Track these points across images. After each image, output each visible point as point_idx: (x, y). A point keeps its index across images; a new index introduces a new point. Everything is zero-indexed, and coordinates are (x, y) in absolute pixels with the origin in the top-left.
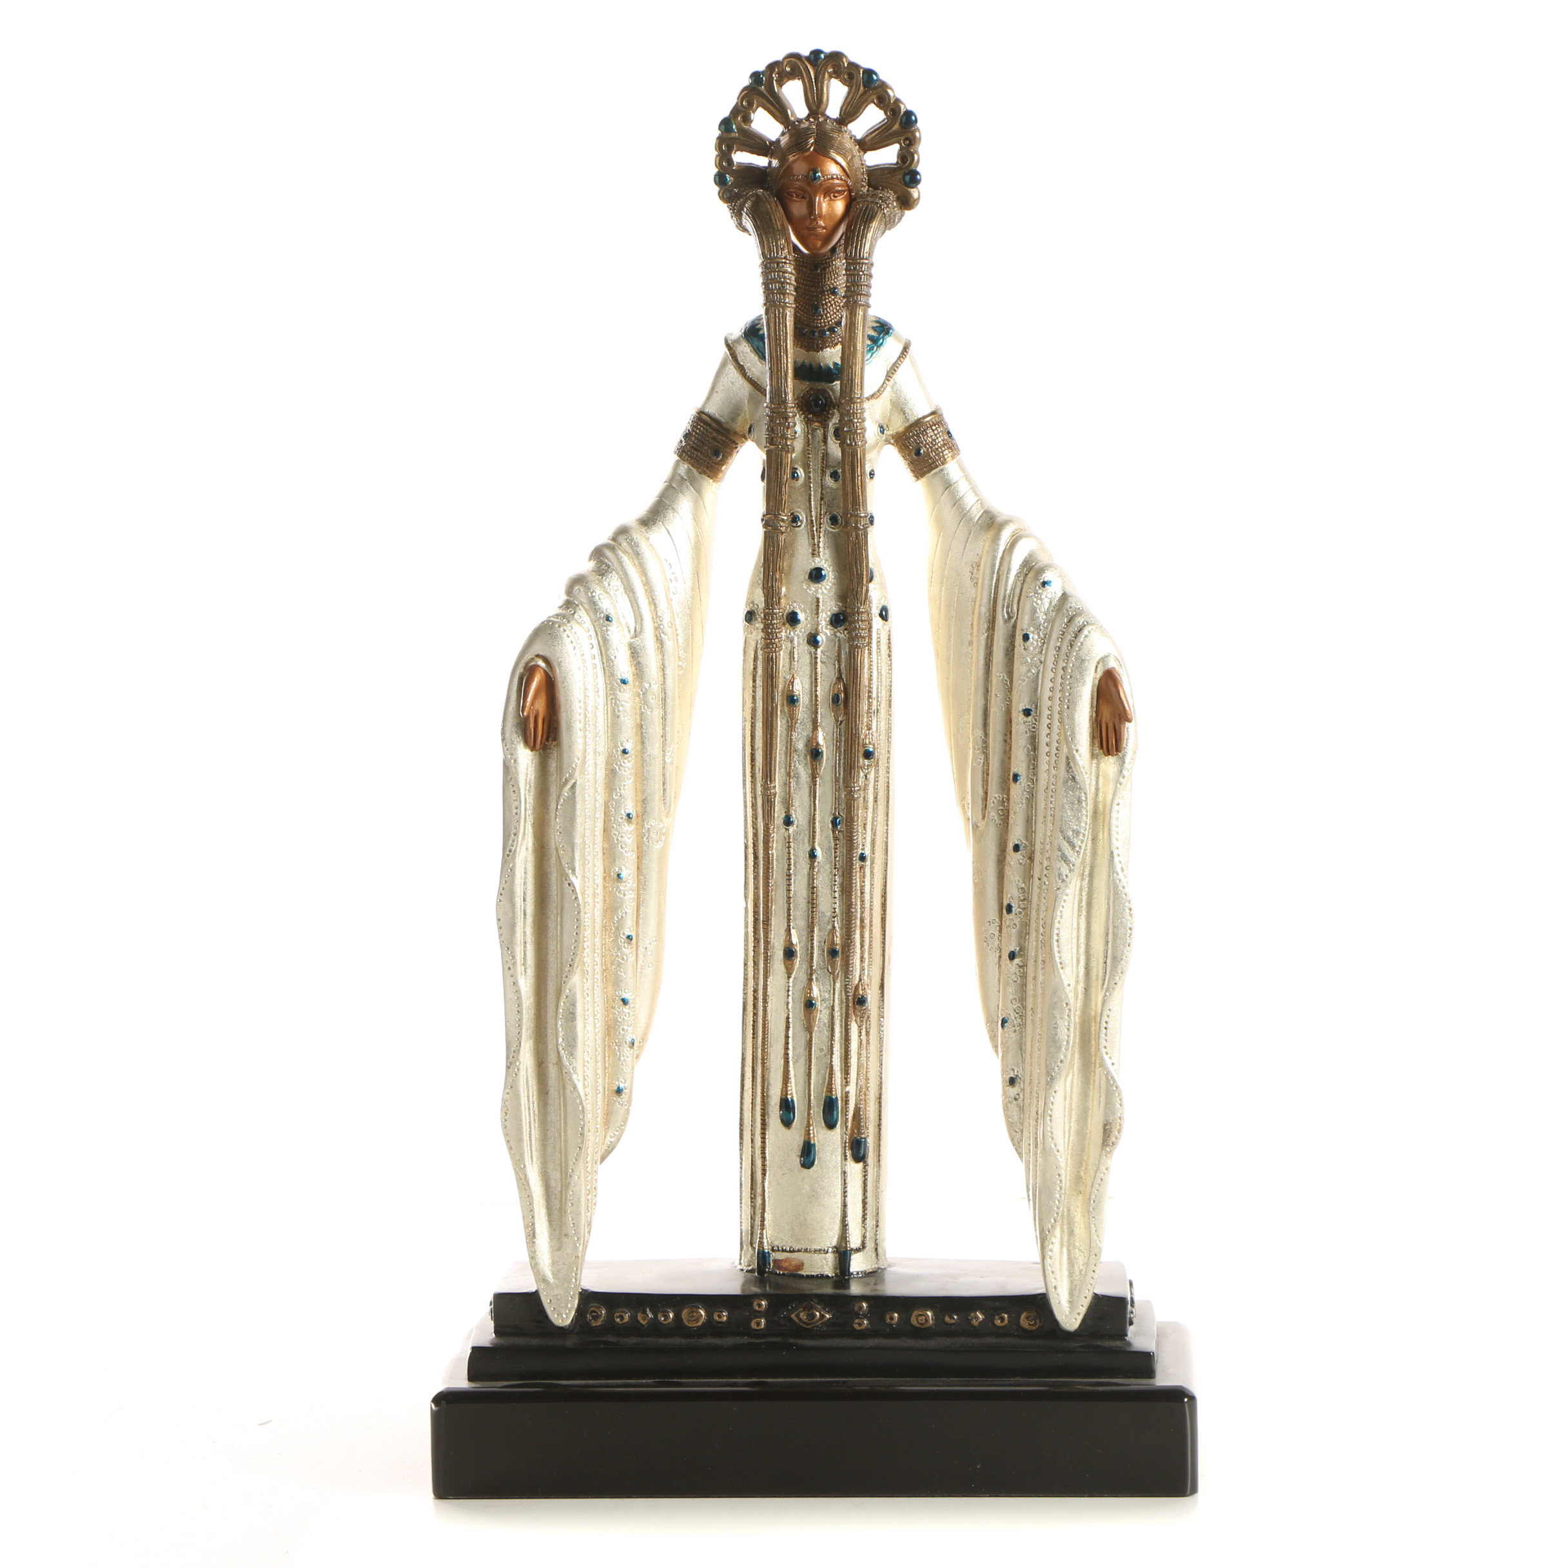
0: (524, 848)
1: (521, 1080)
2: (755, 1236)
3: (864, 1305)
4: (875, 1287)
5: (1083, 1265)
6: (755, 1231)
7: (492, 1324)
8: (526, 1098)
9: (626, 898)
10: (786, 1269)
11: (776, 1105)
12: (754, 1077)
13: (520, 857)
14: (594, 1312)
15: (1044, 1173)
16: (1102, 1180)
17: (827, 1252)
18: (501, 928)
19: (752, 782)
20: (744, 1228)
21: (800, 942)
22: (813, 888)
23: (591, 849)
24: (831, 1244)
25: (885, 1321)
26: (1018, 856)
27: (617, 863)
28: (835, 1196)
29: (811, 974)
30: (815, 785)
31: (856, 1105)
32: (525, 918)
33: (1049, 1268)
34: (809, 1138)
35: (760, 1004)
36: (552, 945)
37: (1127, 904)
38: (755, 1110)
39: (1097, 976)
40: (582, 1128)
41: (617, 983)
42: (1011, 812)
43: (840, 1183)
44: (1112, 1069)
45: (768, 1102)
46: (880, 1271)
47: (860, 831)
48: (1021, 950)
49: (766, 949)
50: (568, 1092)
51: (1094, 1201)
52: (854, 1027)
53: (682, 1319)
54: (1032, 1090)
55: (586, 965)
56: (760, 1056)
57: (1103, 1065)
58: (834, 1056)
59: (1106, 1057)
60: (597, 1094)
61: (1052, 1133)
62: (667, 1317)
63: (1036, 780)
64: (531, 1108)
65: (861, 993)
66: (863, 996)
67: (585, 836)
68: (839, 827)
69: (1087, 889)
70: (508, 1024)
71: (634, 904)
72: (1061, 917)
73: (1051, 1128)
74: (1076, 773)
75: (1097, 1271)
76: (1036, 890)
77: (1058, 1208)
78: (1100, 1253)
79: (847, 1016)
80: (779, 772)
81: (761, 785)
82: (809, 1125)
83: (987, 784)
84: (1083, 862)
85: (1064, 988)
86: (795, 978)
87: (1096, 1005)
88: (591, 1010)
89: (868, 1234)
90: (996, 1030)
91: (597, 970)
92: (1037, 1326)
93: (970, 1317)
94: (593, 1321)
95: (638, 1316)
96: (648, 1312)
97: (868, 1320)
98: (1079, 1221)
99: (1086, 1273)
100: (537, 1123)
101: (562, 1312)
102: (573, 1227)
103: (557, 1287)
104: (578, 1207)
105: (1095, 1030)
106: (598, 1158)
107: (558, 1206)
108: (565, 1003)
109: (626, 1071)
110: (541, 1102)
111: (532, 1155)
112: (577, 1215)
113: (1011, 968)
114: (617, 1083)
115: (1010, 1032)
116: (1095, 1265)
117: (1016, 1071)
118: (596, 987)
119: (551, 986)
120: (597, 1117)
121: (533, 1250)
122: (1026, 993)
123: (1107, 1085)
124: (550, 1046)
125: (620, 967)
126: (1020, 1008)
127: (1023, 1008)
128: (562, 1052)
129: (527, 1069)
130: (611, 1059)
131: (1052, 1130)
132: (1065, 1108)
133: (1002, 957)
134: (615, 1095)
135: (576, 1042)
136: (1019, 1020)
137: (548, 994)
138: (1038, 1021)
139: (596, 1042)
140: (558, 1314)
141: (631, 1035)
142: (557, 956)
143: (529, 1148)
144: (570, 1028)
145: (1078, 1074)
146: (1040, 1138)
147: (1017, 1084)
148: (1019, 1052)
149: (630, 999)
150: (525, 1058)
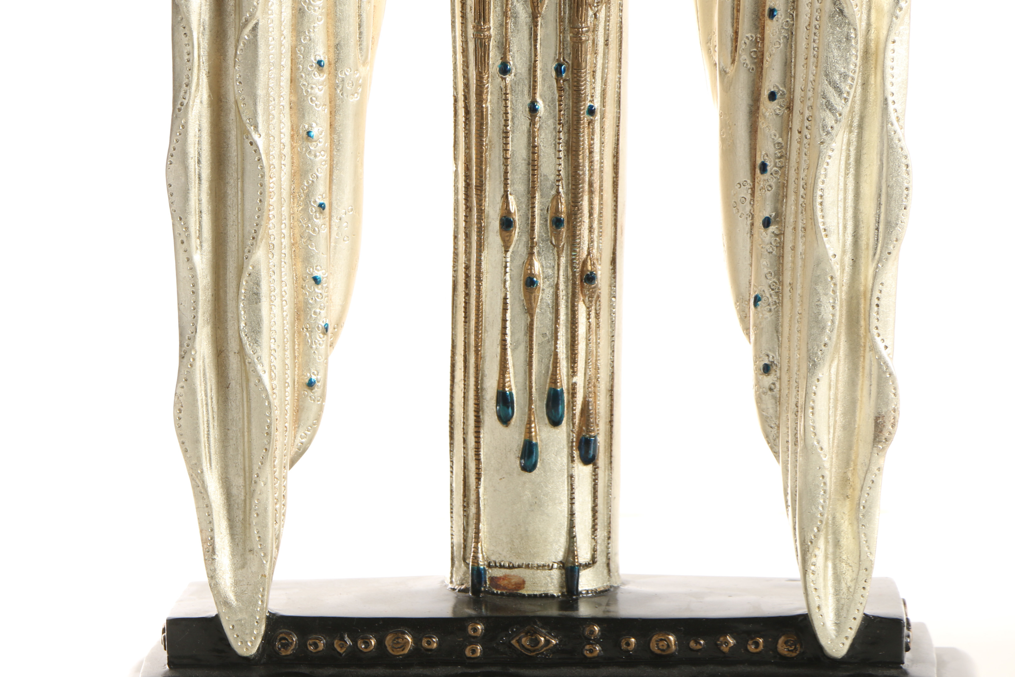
0: (198, 101)
1: (198, 372)
2: (468, 550)
3: (596, 628)
4: (608, 607)
5: (851, 581)
6: (469, 544)
7: (165, 654)
8: (203, 392)
9: (317, 159)
10: (504, 588)
11: (491, 399)
12: (466, 368)
13: (194, 112)
14: (284, 639)
15: (805, 474)
16: (873, 482)
17: (552, 568)
18: (172, 195)
19: (462, 23)
20: (455, 541)
21: (518, 210)
22: (534, 147)
23: (276, 101)
24: (556, 559)
25: (620, 646)
26: (774, 106)
27: (307, 118)
28: (561, 503)
29: (532, 248)
30: (536, 26)
31: (585, 398)
32: (200, 183)
33: (812, 585)
34: (531, 437)
35: (473, 282)
36: (232, 215)
37: (903, 160)
38: (467, 406)
39: (868, 244)
40: (269, 427)
41: (307, 259)
42: (767, 55)
43: (566, 488)
44: (884, 353)
45: (482, 396)
46: (612, 589)
47: (588, 79)
48: (777, 216)
49: (480, 218)
50: (252, 385)
51: (864, 507)
52: (582, 309)
53: (386, 647)
54: (790, 378)
55: (272, 237)
56: (473, 342)
57: (874, 348)
58: (558, 342)
59: (878, 340)
60: (285, 387)
61: (814, 428)
62: (367, 644)
63: (797, 15)
64: (210, 404)
65: (589, 268)
66: (592, 273)
67: (269, 87)
68: (564, 75)
69: (855, 143)
70: (182, 307)
71: (327, 167)
72: (826, 176)
73: (814, 422)
74: (845, 5)
75: (868, 588)
76: (795, 145)
77: (822, 515)
78: (872, 567)
79: (574, 295)
80: (495, 12)
81: (474, 27)
82: (530, 422)
83: (738, 23)
84: (852, 111)
85: (829, 260)
86: (513, 252)
87: (866, 279)
88: (277, 290)
89: (598, 547)
90: (747, 310)
91: (284, 244)
92: (798, 652)
93: (719, 642)
94: (282, 649)
95: (335, 643)
96: (347, 639)
97: (600, 646)
98: (846, 530)
99: (854, 591)
100: (216, 421)
101: (246, 640)
102: (259, 541)
103: (241, 610)
104: (265, 518)
105: (864, 308)
106: (287, 461)
107: (241, 517)
108: (247, 282)
109: (318, 361)
110: (220, 398)
111: (210, 459)
112: (264, 527)
113: (765, 237)
114: (309, 375)
115: (764, 312)
116: (865, 581)
117: (771, 357)
118: (283, 263)
119: (231, 263)
120: (286, 414)
121: (212, 568)
122: (783, 266)
123: (879, 372)
124: (231, 332)
125: (311, 240)
126: (776, 283)
127: (780, 282)
128: (245, 339)
129: (204, 359)
130: (301, 346)
131: (814, 425)
132: (830, 399)
133: (755, 224)
134: (306, 389)
135: (261, 328)
136: (775, 298)
137: (228, 272)
138: (798, 299)
139: (284, 327)
140: (242, 642)
141: (324, 320)
142: (238, 228)
143: (207, 451)
144: (253, 311)
145: (845, 359)
146: (800, 434)
147: (773, 373)
148: (775, 335)
149: (323, 278)
150: (201, 347)
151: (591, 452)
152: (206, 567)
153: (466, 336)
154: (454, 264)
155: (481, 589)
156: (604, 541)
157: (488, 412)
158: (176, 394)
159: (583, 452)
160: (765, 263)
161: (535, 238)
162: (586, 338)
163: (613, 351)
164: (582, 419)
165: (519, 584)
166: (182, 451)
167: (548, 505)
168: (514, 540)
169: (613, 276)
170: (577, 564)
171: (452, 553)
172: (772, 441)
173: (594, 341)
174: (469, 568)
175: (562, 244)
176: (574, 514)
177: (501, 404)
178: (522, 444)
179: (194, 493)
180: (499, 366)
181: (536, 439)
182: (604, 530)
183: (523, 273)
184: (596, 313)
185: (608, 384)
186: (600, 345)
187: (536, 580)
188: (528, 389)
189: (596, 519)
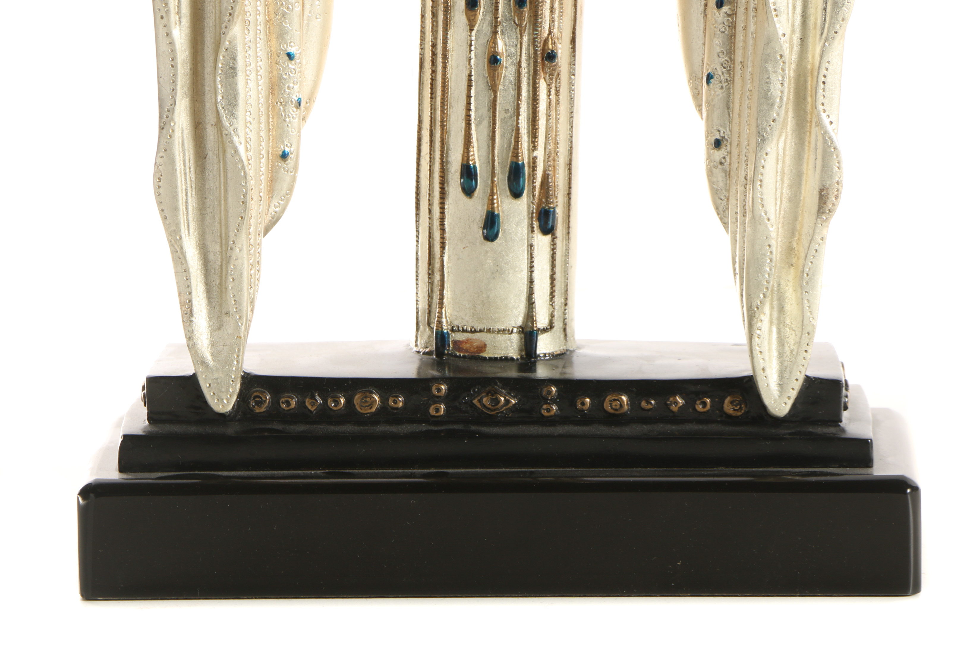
1: (176, 142)
2: (432, 315)
3: (554, 389)
4: (564, 369)
5: (794, 344)
6: (433, 310)
7: (145, 410)
8: (182, 162)
10: (466, 351)
11: (456, 172)
12: (432, 142)
14: (258, 397)
15: (753, 244)
16: (816, 251)
17: (512, 333)
20: (420, 306)
24: (516, 324)
25: (576, 406)
28: (521, 271)
29: (496, 27)
31: (544, 171)
33: (757, 348)
34: (493, 208)
35: (439, 60)
38: (433, 178)
39: (815, 24)
40: (244, 196)
41: (281, 35)
43: (526, 257)
44: (829, 128)
45: (447, 169)
46: (568, 353)
50: (228, 155)
51: (808, 275)
52: (543, 86)
53: (354, 405)
54: (740, 152)
55: (248, 14)
56: (438, 118)
57: (819, 124)
58: (520, 118)
59: (824, 116)
60: (260, 158)
61: (762, 199)
62: (337, 402)
64: (188, 173)
65: (550, 47)
66: (552, 51)
70: (161, 80)
73: (762, 194)
75: (810, 351)
77: (768, 282)
78: (814, 332)
79: (535, 72)
82: (492, 194)
85: (778, 39)
86: (478, 31)
87: (813, 57)
88: (253, 65)
89: (556, 313)
90: (700, 87)
91: (259, 20)
92: (743, 411)
93: (668, 402)
94: (256, 407)
95: (306, 401)
96: (317, 397)
97: (557, 405)
98: (790, 296)
99: (797, 354)
100: (194, 190)
101: (223, 397)
102: (235, 304)
103: (217, 370)
104: (241, 282)
105: (811, 86)
106: (261, 229)
107: (218, 281)
108: (224, 57)
109: (291, 134)
110: (198, 168)
111: (188, 225)
112: (239, 291)
113: (718, 17)
114: (282, 147)
115: (716, 89)
116: (808, 345)
117: (722, 132)
118: (258, 39)
119: (209, 38)
120: (261, 184)
121: (190, 329)
122: (734, 45)
123: (824, 147)
124: (208, 105)
125: (285, 17)
126: (728, 61)
127: (731, 60)
128: (222, 111)
129: (183, 130)
130: (275, 120)
131: (762, 197)
132: (777, 172)
133: (709, 5)
134: (279, 161)
135: (237, 101)
136: (726, 76)
137: (206, 47)
138: (748, 76)
139: (259, 100)
140: (218, 400)
141: (297, 94)
142: (215, 5)
143: (185, 218)
144: (230, 85)
145: (792, 134)
146: (749, 205)
147: (723, 147)
148: (726, 111)
149: (297, 54)
150: (180, 118)
151: (550, 223)
152: (184, 328)
153: (433, 111)
154: (421, 42)
155: (444, 352)
156: (561, 307)
157: (453, 184)
158: (156, 163)
159: (542, 223)
160: (717, 42)
161: (498, 17)
162: (547, 114)
163: (572, 127)
164: (542, 191)
165: (480, 347)
166: (162, 218)
167: (509, 273)
168: (477, 306)
169: (573, 54)
170: (535, 329)
171: (417, 318)
172: (722, 212)
173: (554, 117)
174: (433, 332)
175: (525, 23)
176: (534, 282)
177: (465, 177)
178: (485, 215)
179: (173, 258)
180: (463, 140)
181: (498, 210)
182: (562, 297)
183: (487, 51)
184: (556, 90)
185: (567, 158)
186: (560, 121)
187: (497, 344)
188: (491, 162)
189: (554, 286)
